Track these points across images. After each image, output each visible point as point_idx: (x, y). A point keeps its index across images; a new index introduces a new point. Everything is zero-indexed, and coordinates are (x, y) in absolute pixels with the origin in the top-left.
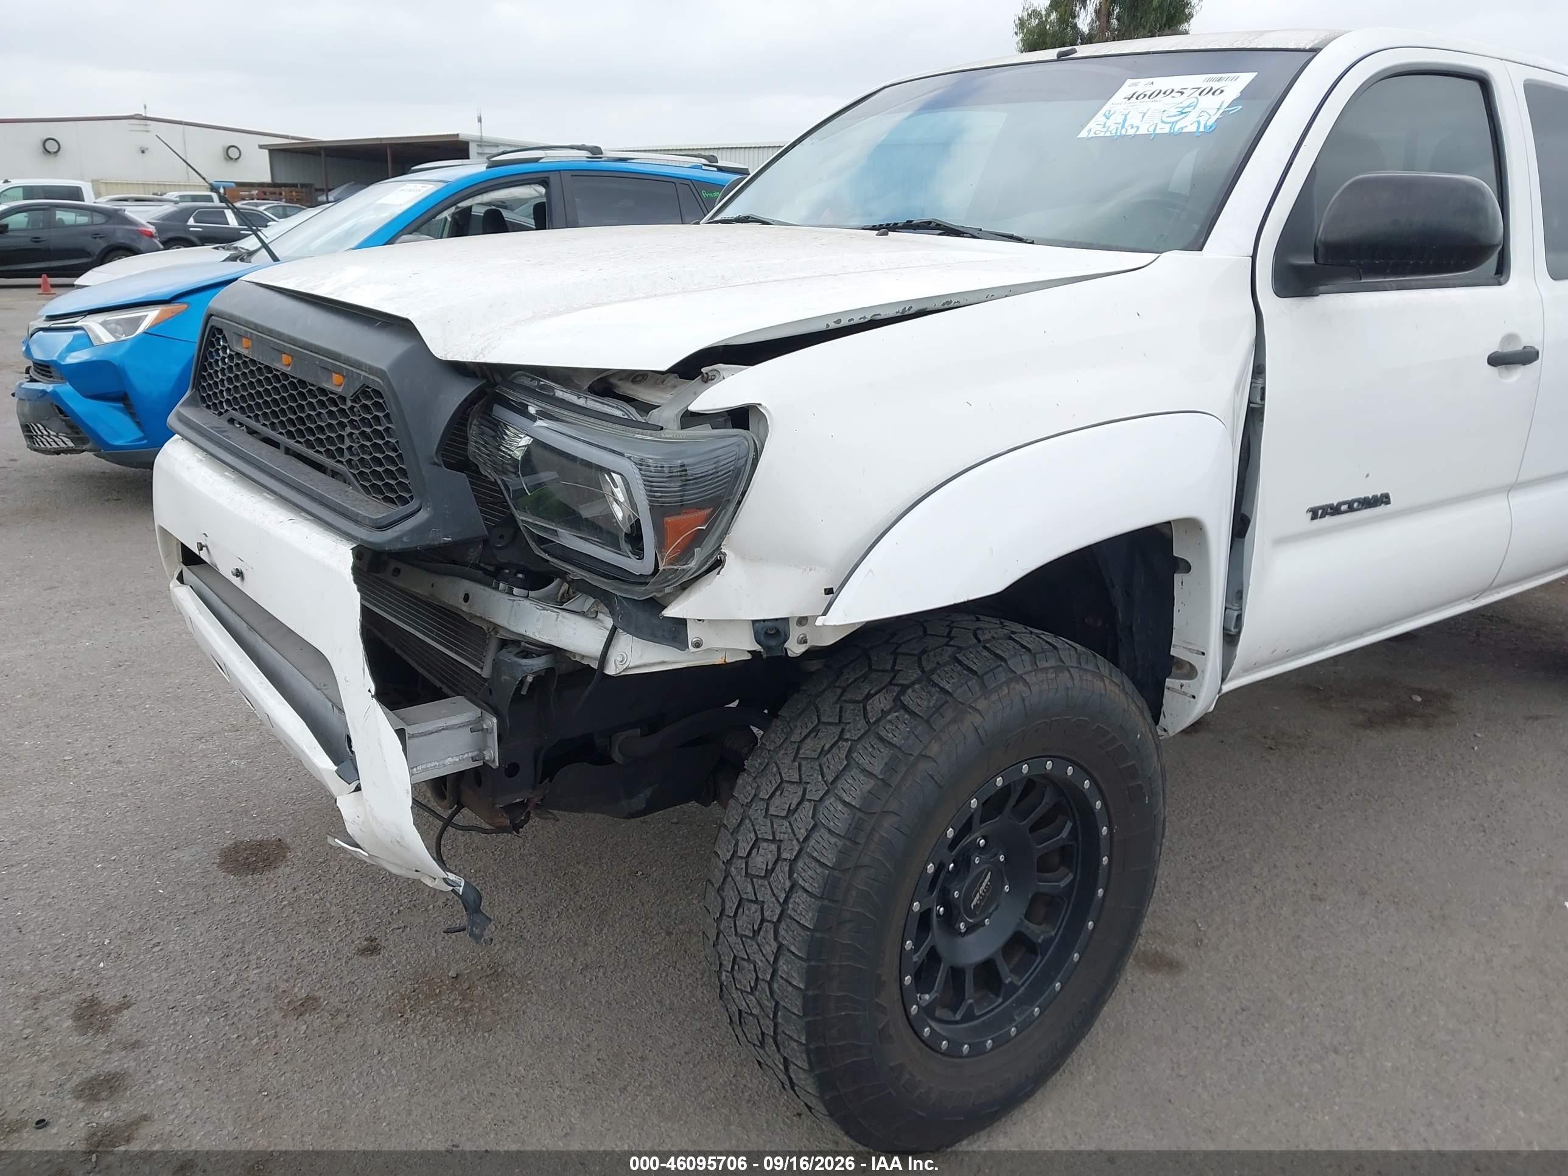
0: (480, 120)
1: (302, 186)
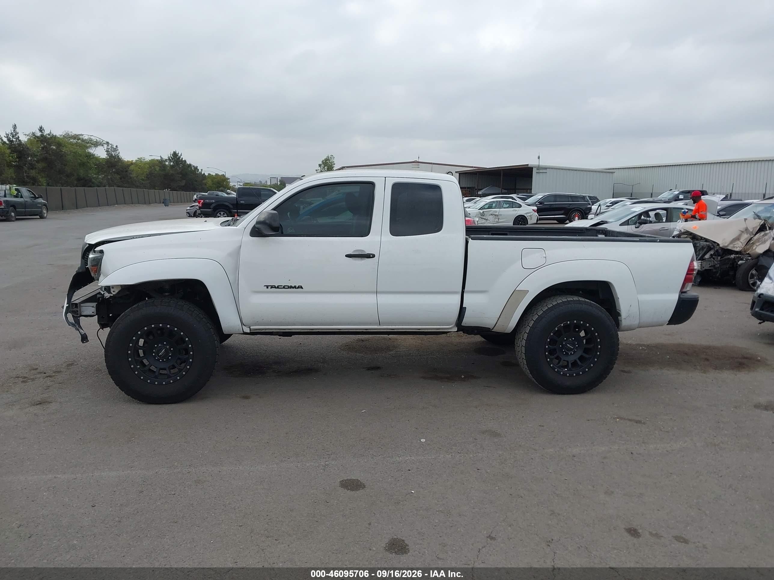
0: (539, 158)
1: (468, 188)
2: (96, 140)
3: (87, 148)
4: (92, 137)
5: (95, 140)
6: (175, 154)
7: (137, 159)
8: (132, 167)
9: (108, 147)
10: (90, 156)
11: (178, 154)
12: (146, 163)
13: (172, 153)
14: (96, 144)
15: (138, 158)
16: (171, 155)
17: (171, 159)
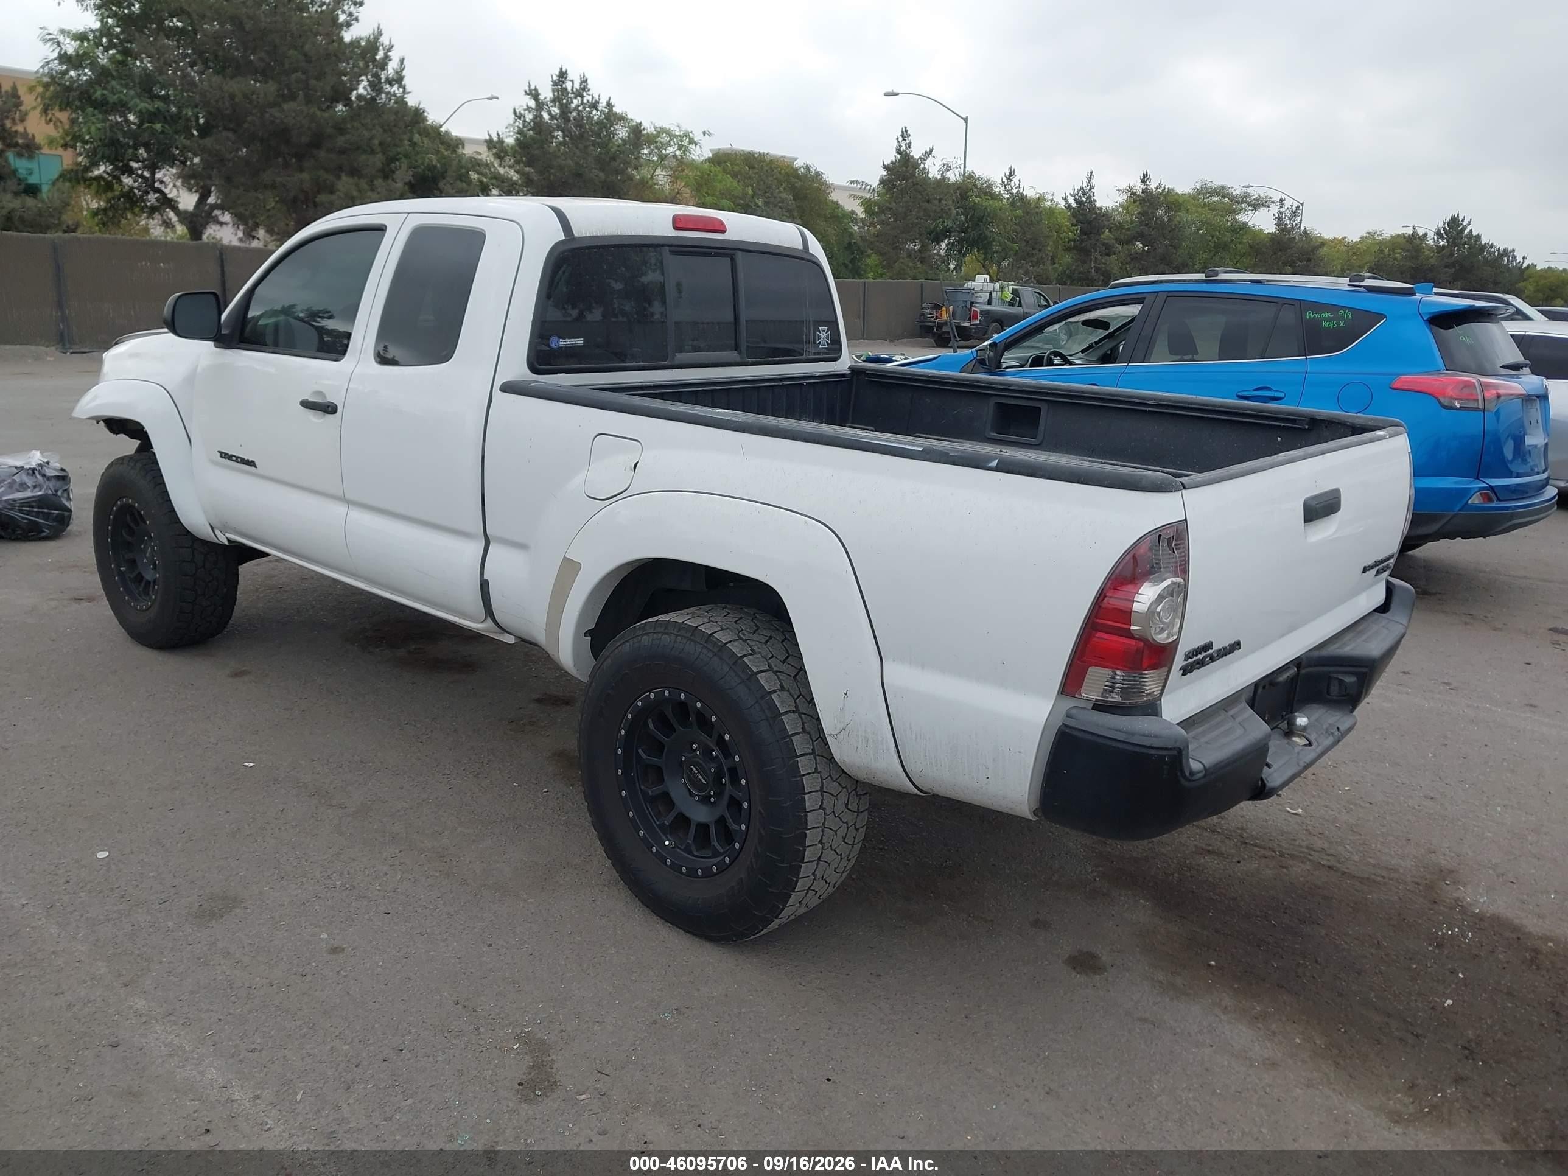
2: (1259, 195)
3: (1235, 212)
4: (1249, 190)
5: (1256, 196)
6: (1454, 222)
7: (1365, 235)
8: (1324, 251)
9: (1281, 210)
10: (1243, 229)
11: (1463, 220)
12: (1383, 243)
13: (1448, 220)
14: (1258, 204)
15: (1369, 233)
16: (1444, 223)
17: (1442, 232)
